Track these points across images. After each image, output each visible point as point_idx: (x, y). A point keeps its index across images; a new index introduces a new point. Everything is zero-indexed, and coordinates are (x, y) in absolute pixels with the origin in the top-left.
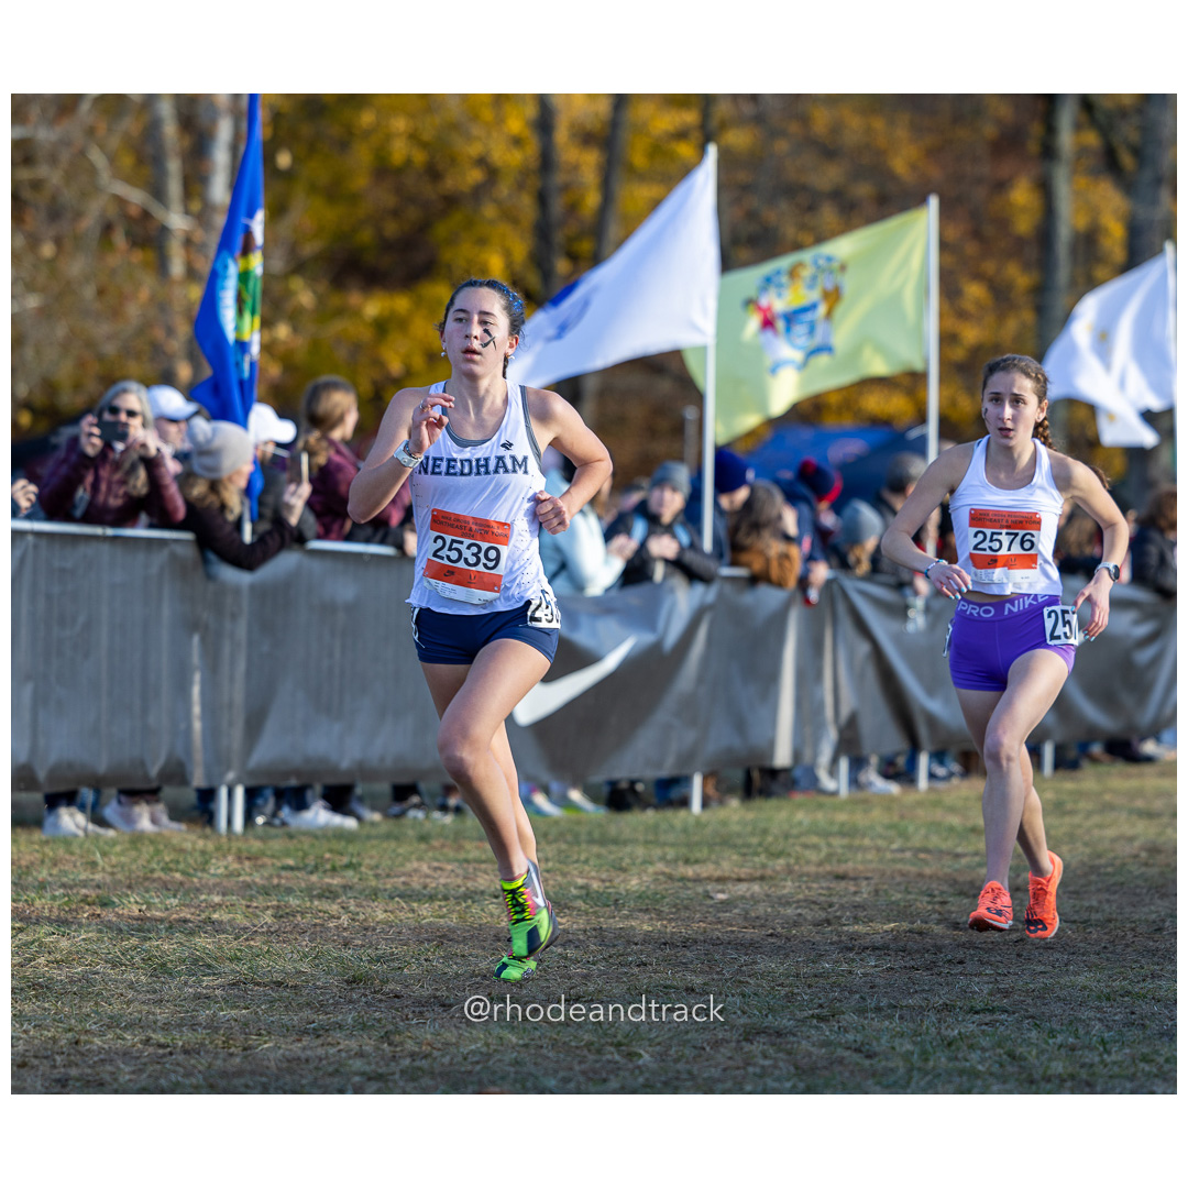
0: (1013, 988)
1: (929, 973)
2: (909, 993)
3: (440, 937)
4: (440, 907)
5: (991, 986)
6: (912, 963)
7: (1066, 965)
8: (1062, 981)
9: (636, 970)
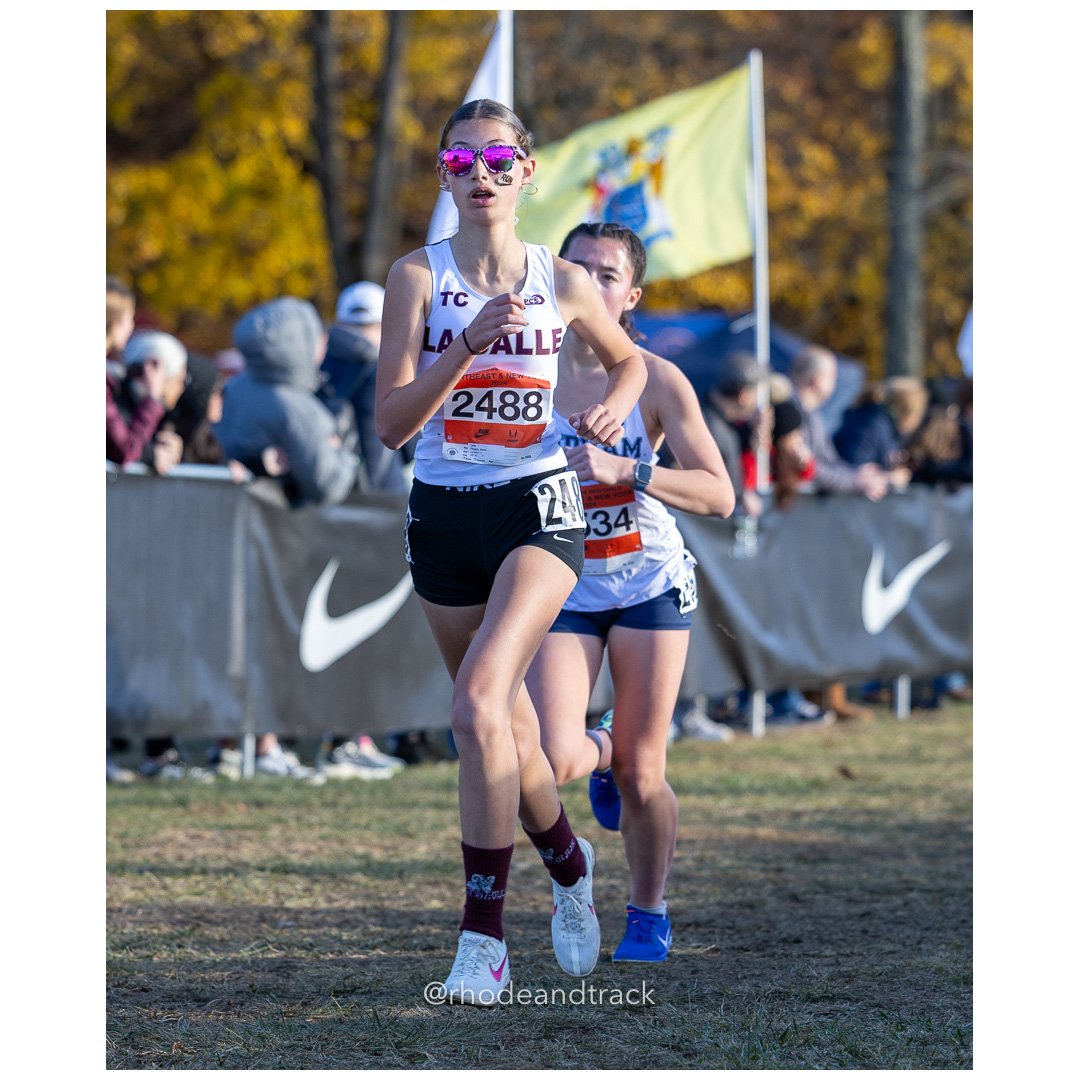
0: (857, 971)
1: (760, 954)
2: (737, 979)
3: (196, 918)
4: (197, 882)
5: (831, 969)
6: (741, 943)
7: (919, 942)
8: (913, 963)
9: (421, 954)
